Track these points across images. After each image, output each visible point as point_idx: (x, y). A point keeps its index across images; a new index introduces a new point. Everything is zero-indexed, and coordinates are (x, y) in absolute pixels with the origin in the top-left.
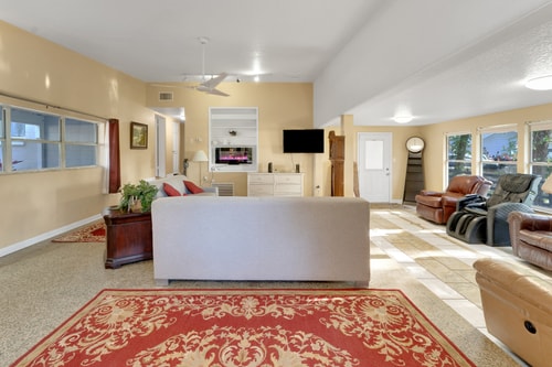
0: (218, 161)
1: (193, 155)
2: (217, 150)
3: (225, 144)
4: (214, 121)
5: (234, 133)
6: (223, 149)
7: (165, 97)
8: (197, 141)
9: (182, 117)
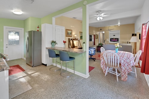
0: (111, 41)
1: (106, 40)
2: (111, 39)
3: (112, 38)
4: (110, 33)
5: (114, 35)
6: (112, 39)
7: (101, 30)
8: (107, 37)
9: (104, 32)
